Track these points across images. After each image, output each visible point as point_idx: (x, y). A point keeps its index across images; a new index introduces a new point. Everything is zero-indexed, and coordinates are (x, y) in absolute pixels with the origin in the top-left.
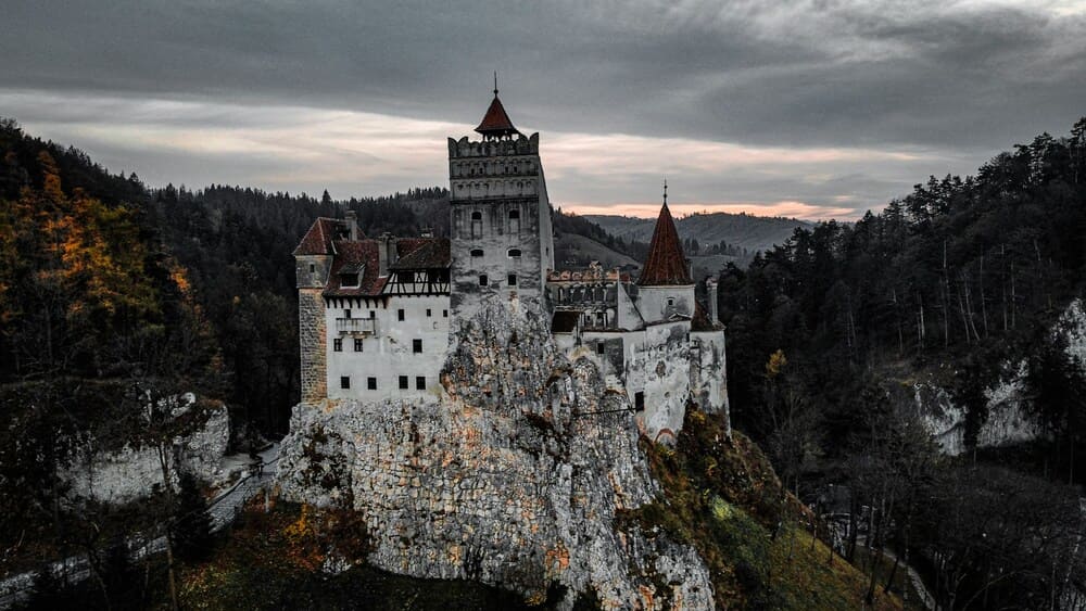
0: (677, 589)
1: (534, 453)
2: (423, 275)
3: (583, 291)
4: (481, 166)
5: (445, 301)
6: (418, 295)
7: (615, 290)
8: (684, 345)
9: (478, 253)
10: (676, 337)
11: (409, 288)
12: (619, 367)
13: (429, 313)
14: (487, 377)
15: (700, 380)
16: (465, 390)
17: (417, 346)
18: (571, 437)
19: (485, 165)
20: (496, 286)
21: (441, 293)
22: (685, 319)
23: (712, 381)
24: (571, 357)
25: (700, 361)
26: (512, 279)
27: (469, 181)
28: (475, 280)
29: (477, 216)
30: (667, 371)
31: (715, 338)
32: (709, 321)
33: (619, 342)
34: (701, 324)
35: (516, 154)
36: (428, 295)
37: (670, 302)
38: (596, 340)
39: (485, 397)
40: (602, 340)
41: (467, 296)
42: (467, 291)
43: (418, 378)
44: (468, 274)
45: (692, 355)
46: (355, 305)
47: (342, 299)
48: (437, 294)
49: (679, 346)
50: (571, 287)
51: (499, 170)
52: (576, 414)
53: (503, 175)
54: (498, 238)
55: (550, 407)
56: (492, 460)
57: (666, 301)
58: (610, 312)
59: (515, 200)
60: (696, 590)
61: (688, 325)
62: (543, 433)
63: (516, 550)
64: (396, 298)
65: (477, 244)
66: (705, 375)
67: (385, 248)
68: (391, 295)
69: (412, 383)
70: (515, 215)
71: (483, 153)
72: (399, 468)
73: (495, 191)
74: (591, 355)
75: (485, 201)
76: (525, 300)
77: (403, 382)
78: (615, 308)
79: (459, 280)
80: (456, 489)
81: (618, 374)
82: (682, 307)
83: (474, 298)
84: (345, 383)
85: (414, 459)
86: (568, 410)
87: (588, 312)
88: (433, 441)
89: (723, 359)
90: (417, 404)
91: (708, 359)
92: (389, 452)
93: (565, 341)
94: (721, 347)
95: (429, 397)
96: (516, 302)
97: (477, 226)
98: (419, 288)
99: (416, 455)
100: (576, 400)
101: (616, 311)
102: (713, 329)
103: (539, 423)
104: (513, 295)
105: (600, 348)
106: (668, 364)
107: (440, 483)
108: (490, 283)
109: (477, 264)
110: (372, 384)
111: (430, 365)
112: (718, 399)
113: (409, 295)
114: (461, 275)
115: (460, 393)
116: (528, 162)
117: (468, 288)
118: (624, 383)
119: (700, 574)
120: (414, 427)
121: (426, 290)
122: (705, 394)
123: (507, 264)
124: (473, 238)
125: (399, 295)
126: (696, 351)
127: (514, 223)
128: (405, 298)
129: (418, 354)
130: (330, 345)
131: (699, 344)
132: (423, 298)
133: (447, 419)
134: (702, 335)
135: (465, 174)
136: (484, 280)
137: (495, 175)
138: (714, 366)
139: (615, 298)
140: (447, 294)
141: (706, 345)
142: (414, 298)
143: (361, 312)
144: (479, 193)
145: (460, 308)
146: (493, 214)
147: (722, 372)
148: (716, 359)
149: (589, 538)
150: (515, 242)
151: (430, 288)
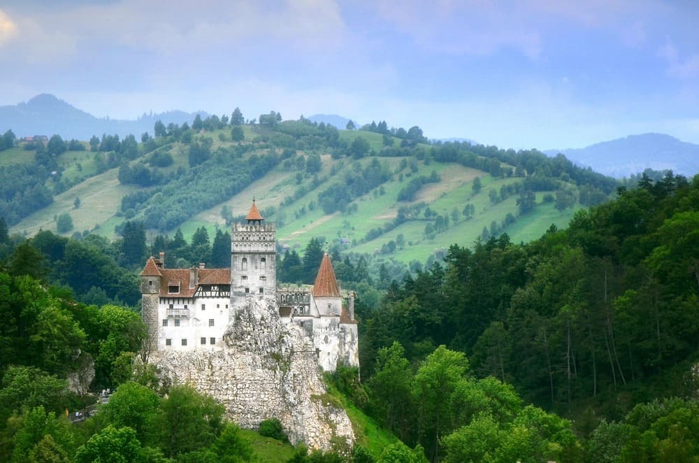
0: (338, 426)
1: (274, 369)
2: (216, 288)
3: (293, 297)
4: (247, 236)
5: (227, 301)
6: (213, 297)
7: (309, 297)
8: (337, 329)
9: (244, 277)
10: (332, 325)
11: (208, 294)
12: (310, 333)
13: (218, 306)
14: (249, 337)
15: (345, 350)
16: (238, 343)
17: (212, 322)
18: (290, 363)
19: (250, 236)
20: (253, 293)
21: (225, 297)
22: (337, 316)
23: (351, 351)
24: (289, 327)
25: (345, 339)
26: (261, 290)
27: (241, 243)
28: (244, 291)
29: (245, 260)
30: (329, 341)
31: (353, 328)
32: (349, 318)
33: (311, 321)
34: (345, 319)
35: (265, 231)
36: (218, 297)
37: (329, 307)
38: (299, 320)
39: (249, 346)
40: (302, 321)
41: (239, 298)
42: (239, 295)
43: (211, 338)
44: (239, 287)
45: (340, 335)
46: (176, 302)
47: (169, 299)
48: (223, 297)
49: (334, 330)
50: (288, 295)
51: (256, 238)
52: (292, 352)
53: (258, 241)
54: (256, 271)
55: (281, 350)
56: (252, 375)
57: (327, 306)
58: (307, 307)
59: (264, 253)
60: (346, 426)
61: (338, 319)
62: (278, 361)
63: (266, 414)
64: (200, 299)
65: (244, 273)
66: (347, 347)
67: (193, 274)
68: (198, 297)
69: (208, 341)
70: (264, 260)
71: (249, 230)
72: (203, 381)
73: (254, 248)
74: (297, 328)
75: (249, 253)
76: (268, 300)
77: (203, 341)
78: (309, 305)
79: (235, 290)
80: (235, 388)
81: (310, 336)
82: (335, 310)
83: (243, 299)
84: (169, 342)
85: (211, 377)
86: (289, 351)
87: (296, 307)
88: (221, 369)
89: (357, 339)
90: (211, 352)
91: (349, 338)
92: (197, 374)
93: (286, 320)
94: (356, 333)
95: (217, 348)
96: (263, 301)
97: (245, 264)
98: (214, 294)
99: (212, 375)
100: (292, 347)
101: (309, 307)
102: (352, 323)
103: (277, 357)
104: (261, 298)
105: (302, 324)
106: (329, 338)
107: (226, 387)
108: (250, 292)
109: (245, 283)
110: (184, 342)
111: (219, 332)
112: (354, 361)
113: (208, 297)
114: (236, 288)
115: (236, 345)
116: (270, 236)
117: (239, 294)
118: (312, 340)
119: (347, 421)
120: (210, 363)
121: (217, 295)
122: (348, 357)
123: (259, 283)
124: (242, 270)
125: (203, 297)
126: (343, 334)
127: (263, 263)
128: (205, 299)
129: (212, 327)
130: (161, 323)
131: (343, 330)
132: (216, 299)
133: (227, 358)
134: (345, 325)
135: (239, 240)
136: (247, 290)
137: (254, 241)
138: (352, 343)
139: (309, 300)
140: (228, 297)
141: (347, 331)
142: (211, 299)
143: (179, 306)
144: (246, 249)
145: (235, 304)
146: (253, 259)
147: (356, 347)
148: (353, 339)
149: (302, 402)
150: (263, 273)
151: (219, 294)
